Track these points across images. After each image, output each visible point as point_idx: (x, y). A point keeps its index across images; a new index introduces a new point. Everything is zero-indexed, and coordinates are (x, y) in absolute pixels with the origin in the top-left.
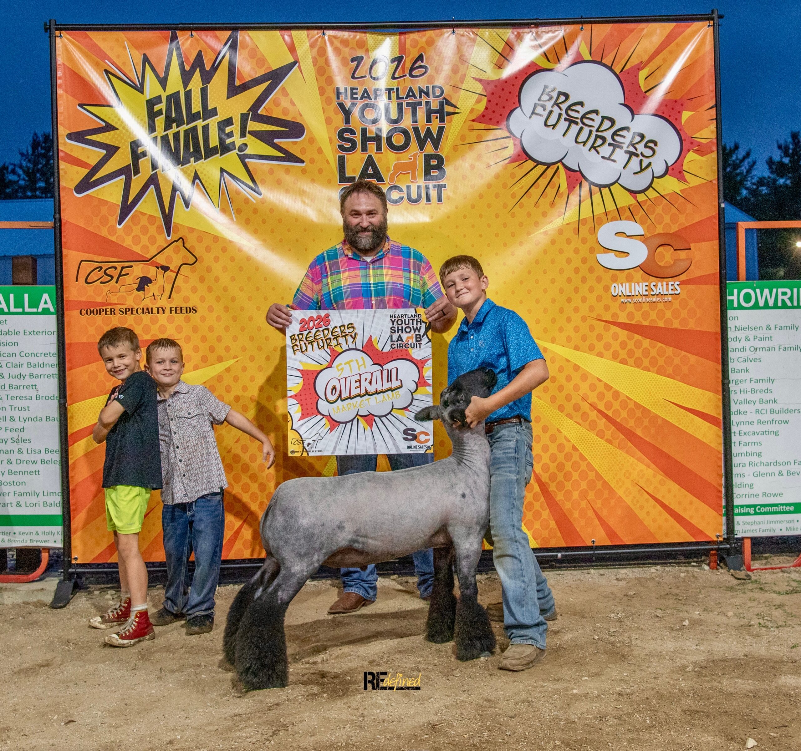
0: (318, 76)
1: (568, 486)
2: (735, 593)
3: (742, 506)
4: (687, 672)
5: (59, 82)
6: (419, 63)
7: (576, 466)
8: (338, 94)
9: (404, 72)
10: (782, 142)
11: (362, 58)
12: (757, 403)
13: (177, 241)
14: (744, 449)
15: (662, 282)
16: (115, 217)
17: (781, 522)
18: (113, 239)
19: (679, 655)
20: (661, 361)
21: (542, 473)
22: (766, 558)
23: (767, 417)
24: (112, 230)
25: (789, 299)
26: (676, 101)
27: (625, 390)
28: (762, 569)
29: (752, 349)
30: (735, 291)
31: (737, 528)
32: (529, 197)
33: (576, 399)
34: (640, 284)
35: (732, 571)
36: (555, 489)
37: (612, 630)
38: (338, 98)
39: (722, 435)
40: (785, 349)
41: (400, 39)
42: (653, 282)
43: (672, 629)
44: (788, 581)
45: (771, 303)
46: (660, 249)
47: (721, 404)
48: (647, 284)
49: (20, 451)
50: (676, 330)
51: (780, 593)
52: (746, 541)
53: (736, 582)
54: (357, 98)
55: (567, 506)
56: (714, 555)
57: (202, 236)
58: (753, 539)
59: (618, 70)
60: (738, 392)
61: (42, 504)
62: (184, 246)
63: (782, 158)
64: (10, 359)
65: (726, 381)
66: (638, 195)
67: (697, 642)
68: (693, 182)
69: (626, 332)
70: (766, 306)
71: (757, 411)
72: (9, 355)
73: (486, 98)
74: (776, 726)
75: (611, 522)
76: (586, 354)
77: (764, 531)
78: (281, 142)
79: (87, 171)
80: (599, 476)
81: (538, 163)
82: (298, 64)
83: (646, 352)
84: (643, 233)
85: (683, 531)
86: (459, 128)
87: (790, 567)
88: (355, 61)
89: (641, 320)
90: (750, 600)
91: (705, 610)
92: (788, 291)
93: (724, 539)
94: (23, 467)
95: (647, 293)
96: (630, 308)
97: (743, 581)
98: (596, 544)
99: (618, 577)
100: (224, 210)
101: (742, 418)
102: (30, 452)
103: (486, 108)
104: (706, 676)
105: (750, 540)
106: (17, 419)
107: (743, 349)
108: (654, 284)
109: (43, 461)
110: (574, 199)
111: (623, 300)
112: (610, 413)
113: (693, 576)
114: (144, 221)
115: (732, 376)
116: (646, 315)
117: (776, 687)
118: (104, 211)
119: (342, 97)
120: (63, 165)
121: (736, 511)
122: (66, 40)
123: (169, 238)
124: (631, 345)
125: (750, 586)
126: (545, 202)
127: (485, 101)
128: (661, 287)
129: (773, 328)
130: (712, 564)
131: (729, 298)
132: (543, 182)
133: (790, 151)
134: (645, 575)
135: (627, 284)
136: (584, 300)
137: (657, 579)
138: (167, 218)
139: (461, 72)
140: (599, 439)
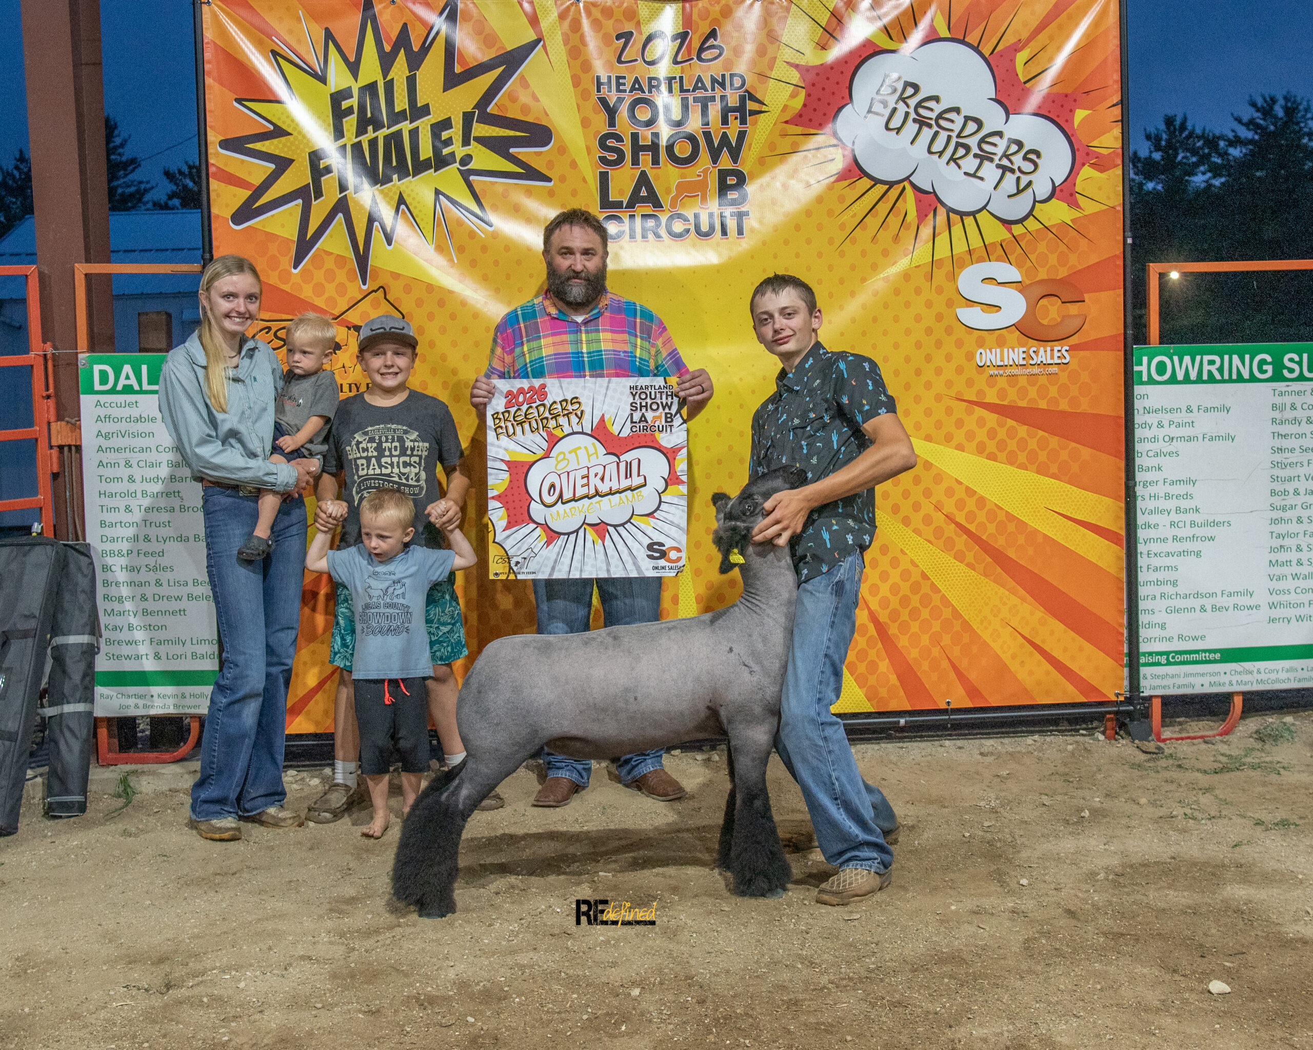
0: (570, 60)
1: (915, 627)
2: (1145, 773)
3: (1150, 654)
4: (1098, 881)
5: (207, 67)
6: (711, 42)
7: (925, 601)
8: (599, 84)
9: (689, 53)
10: (1152, 130)
11: (631, 34)
12: (1173, 513)
13: (375, 291)
14: (1153, 576)
15: (1045, 347)
16: (288, 257)
17: (1203, 675)
18: (286, 288)
19: (1082, 858)
20: (1042, 456)
21: (879, 609)
22: (1180, 724)
23: (1187, 532)
24: (285, 276)
25: (1217, 369)
26: (1066, 96)
27: (993, 496)
28: (1177, 739)
29: (1167, 439)
30: (1145, 359)
31: (1143, 683)
32: (864, 229)
33: (927, 508)
34: (1016, 350)
35: (1137, 741)
36: (896, 631)
37: (986, 824)
38: (599, 91)
39: (1124, 556)
40: (1211, 439)
41: (684, 8)
42: (1033, 346)
43: (1067, 822)
44: (1214, 756)
45: (1193, 375)
46: (1044, 302)
47: (1123, 515)
48: (1024, 349)
49: (158, 583)
50: (1063, 413)
51: (1205, 772)
52: (1154, 701)
53: (1143, 757)
54: (625, 91)
55: (913, 654)
56: (1111, 719)
57: (410, 284)
58: (1163, 698)
59: (986, 52)
60: (1147, 497)
61: (189, 655)
62: (385, 298)
63: (1151, 152)
64: (144, 456)
65: (1131, 483)
66: (1013, 226)
67: (1105, 841)
68: (1089, 208)
69: (996, 416)
70: (1187, 380)
71: (1172, 524)
72: (142, 450)
73: (804, 91)
74: (1230, 953)
75: (973, 676)
76: (942, 447)
77: (1179, 687)
78: (519, 153)
79: (249, 193)
80: (956, 614)
81: (877, 181)
82: (542, 43)
83: (1022, 444)
84: (1020, 280)
85: (1070, 688)
86: (767, 133)
87: (1214, 736)
88: (622, 38)
89: (1016, 398)
90: (1167, 781)
91: (1107, 795)
92: (1217, 358)
93: (1126, 698)
94: (163, 605)
95: (1024, 363)
96: (1002, 383)
97: (1154, 756)
98: (952, 706)
99: (982, 750)
100: (440, 249)
101: (1152, 533)
102: (172, 583)
103: (805, 105)
104: (1125, 886)
105: (1159, 700)
106: (154, 539)
107: (1155, 439)
108: (1035, 349)
109: (190, 597)
110: (926, 232)
111: (991, 372)
112: (972, 528)
113: (1085, 749)
114: (329, 263)
115: (1139, 476)
116: (1023, 392)
117: (1222, 901)
118: (273, 249)
119: (604, 89)
120: (214, 184)
121: (1142, 660)
122: (216, 8)
123: (364, 287)
124: (1002, 434)
125: (1163, 763)
126: (886, 236)
127: (802, 94)
128: (1044, 354)
129: (1195, 409)
130: (1108, 732)
131: (1136, 368)
132: (884, 208)
133: (1163, 143)
134: (1019, 749)
135: (998, 350)
136: (938, 371)
137: (1036, 753)
138: (362, 260)
139: (770, 54)
140: (958, 563)
